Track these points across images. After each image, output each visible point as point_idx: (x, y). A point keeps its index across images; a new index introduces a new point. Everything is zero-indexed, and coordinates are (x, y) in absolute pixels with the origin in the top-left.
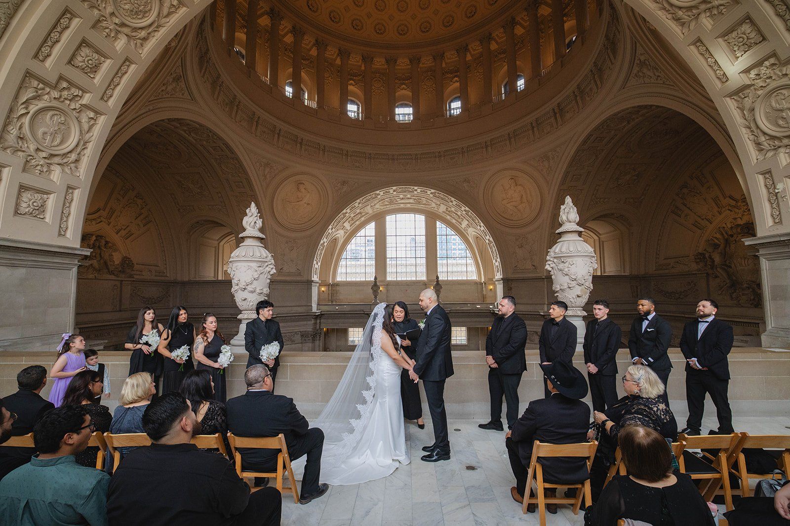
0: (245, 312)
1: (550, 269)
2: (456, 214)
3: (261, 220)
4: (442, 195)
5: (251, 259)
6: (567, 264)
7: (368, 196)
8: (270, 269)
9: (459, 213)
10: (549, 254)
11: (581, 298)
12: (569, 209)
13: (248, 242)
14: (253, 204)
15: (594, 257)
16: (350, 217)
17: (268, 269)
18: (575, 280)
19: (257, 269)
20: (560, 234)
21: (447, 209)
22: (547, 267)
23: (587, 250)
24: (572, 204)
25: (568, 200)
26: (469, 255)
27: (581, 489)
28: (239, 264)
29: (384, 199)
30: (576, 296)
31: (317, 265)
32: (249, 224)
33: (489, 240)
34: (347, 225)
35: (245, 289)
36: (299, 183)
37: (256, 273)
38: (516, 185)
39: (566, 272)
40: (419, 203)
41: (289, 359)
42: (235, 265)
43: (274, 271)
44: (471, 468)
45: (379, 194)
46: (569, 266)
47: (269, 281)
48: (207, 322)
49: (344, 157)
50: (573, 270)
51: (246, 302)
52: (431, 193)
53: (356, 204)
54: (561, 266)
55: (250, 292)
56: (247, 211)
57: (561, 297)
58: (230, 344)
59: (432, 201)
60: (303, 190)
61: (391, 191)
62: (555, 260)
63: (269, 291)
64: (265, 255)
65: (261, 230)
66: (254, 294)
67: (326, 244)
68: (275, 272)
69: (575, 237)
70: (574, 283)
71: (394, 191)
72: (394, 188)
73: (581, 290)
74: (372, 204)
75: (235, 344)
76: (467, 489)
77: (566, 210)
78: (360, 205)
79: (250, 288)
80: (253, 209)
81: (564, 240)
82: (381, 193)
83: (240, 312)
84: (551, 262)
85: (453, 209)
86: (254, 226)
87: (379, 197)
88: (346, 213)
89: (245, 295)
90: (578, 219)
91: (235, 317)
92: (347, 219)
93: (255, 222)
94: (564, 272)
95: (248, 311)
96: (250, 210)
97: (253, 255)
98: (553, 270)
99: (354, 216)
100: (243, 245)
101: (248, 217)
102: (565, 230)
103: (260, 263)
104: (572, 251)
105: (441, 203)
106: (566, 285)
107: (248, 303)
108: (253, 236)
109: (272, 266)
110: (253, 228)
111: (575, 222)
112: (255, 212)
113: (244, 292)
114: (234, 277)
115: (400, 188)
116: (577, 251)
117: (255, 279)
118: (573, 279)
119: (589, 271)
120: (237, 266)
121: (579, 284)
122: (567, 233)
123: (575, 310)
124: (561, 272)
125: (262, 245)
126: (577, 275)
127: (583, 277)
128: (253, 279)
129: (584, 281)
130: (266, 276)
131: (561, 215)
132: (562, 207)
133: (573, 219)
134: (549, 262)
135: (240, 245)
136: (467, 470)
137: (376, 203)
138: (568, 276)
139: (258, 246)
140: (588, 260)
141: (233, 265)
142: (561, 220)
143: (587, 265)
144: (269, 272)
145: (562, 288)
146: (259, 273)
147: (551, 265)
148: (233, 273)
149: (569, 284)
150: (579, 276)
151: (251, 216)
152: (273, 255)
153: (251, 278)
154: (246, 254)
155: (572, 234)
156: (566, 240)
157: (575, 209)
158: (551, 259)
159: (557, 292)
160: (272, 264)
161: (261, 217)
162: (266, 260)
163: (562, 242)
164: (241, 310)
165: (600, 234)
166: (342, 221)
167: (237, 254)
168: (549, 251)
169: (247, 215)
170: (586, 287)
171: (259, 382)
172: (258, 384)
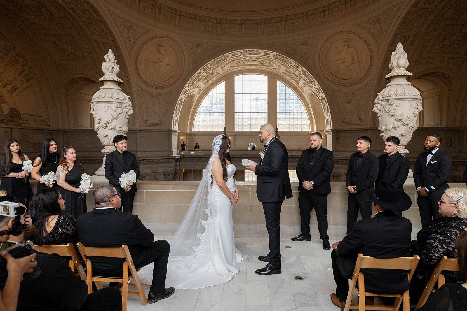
0: (107, 147)
1: (377, 111)
2: (294, 74)
3: (119, 66)
4: (283, 57)
5: (110, 100)
6: (393, 107)
7: (219, 58)
8: (128, 110)
9: (297, 74)
10: (377, 98)
11: (404, 138)
12: (399, 55)
13: (107, 85)
14: (110, 51)
15: (420, 100)
16: (204, 77)
17: (126, 110)
19: (116, 109)
20: (389, 79)
21: (287, 69)
22: (375, 110)
23: (414, 93)
24: (403, 50)
25: (400, 46)
26: (304, 109)
27: (399, 298)
28: (100, 105)
29: (233, 61)
30: (400, 136)
31: (176, 117)
32: (107, 69)
34: (201, 84)
35: (106, 127)
36: (159, 46)
37: (115, 113)
38: (349, 47)
39: (392, 113)
40: (263, 65)
41: (145, 186)
42: (96, 105)
43: (131, 112)
44: (299, 278)
45: (228, 57)
46: (396, 108)
47: (127, 120)
48: (67, 153)
49: (198, 22)
50: (399, 111)
51: (107, 138)
52: (274, 56)
53: (209, 66)
54: (388, 108)
55: (110, 130)
56: (106, 57)
58: (96, 175)
59: (274, 63)
60: (163, 52)
61: (239, 54)
62: (383, 103)
63: (127, 129)
64: (123, 97)
65: (118, 75)
66: (115, 131)
67: (183, 100)
68: (133, 112)
69: (404, 81)
70: (399, 124)
71: (241, 53)
72: (241, 51)
73: (406, 130)
74: (223, 66)
75: (99, 174)
76: (294, 295)
77: (396, 56)
78: (212, 66)
79: (110, 126)
80: (110, 56)
81: (391, 84)
82: (230, 55)
83: (103, 147)
84: (379, 105)
85: (292, 70)
86: (112, 71)
87: (228, 59)
88: (200, 73)
89: (106, 132)
90: (407, 65)
91: (100, 151)
92: (201, 79)
93: (113, 67)
94: (390, 113)
95: (110, 147)
96: (108, 56)
97: (112, 97)
98: (380, 112)
99: (207, 76)
100: (104, 87)
101: (106, 62)
102: (394, 75)
103: (119, 104)
104: (399, 93)
105: (281, 65)
106: (391, 125)
107: (109, 139)
108: (112, 80)
109: (129, 107)
110: (111, 73)
111: (404, 67)
112: (113, 58)
113: (105, 129)
114: (96, 117)
115: (246, 51)
116: (405, 94)
117: (114, 118)
118: (399, 120)
119: (415, 113)
120: (98, 107)
121: (404, 124)
122: (396, 78)
123: (399, 148)
124: (387, 113)
125: (120, 89)
126: (402, 116)
127: (409, 118)
128: (113, 118)
129: (409, 122)
130: (124, 116)
131: (391, 61)
132: (393, 53)
133: (403, 64)
134: (377, 105)
135: (100, 88)
136: (296, 280)
137: (226, 64)
138: (393, 117)
139: (116, 89)
140: (414, 102)
141: (94, 105)
142: (391, 65)
143: (413, 106)
144: (127, 112)
145: (387, 128)
146: (118, 113)
147: (378, 107)
148: (95, 112)
149: (394, 125)
150: (405, 117)
151: (109, 62)
152: (130, 97)
153: (111, 117)
154: (105, 95)
155: (401, 78)
156: (395, 84)
157: (406, 55)
158: (379, 102)
159: (382, 132)
160: (129, 105)
161: (118, 63)
162: (124, 102)
163: (391, 86)
164: (104, 145)
165: (422, 92)
166: (197, 80)
167: (98, 96)
168: (377, 95)
169: (106, 60)
170: (410, 127)
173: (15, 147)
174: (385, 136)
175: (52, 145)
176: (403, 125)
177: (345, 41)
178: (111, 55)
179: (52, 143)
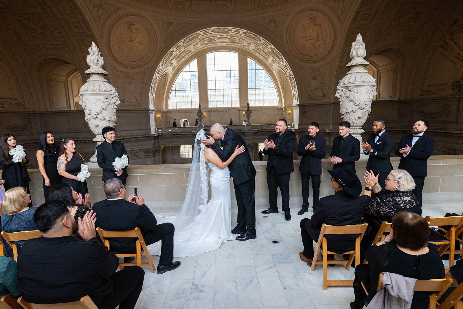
0: (99, 136)
1: (339, 96)
2: (264, 51)
3: (103, 58)
4: (252, 34)
5: (98, 93)
6: (352, 93)
7: (191, 36)
8: (115, 101)
9: (266, 51)
10: (339, 84)
11: (361, 120)
12: (359, 46)
13: (93, 78)
14: (93, 44)
15: (375, 86)
16: (176, 55)
17: (113, 101)
19: (105, 101)
20: (350, 68)
21: (256, 47)
22: (337, 95)
23: (370, 80)
24: (361, 41)
25: (359, 37)
26: (273, 85)
27: (353, 254)
28: (89, 97)
29: (204, 39)
30: (358, 118)
31: (152, 96)
32: (92, 61)
33: (289, 73)
34: (174, 62)
35: (96, 117)
36: (131, 24)
37: (104, 104)
38: (315, 25)
39: (351, 98)
40: (233, 42)
42: (85, 97)
43: (119, 102)
44: (276, 242)
45: (200, 34)
46: (355, 94)
47: (115, 110)
48: (67, 144)
50: (357, 97)
51: (98, 128)
52: (244, 33)
53: (181, 44)
54: (348, 94)
55: (101, 120)
56: (89, 50)
57: (346, 118)
58: (90, 161)
59: (244, 40)
60: (134, 30)
62: (344, 90)
63: (116, 119)
64: (110, 89)
65: (103, 67)
66: (105, 121)
67: (158, 79)
68: (120, 103)
69: (361, 70)
70: (357, 108)
71: (213, 31)
72: (212, 28)
73: (362, 113)
74: (195, 43)
75: (93, 161)
76: (273, 256)
77: (356, 46)
78: (185, 44)
79: (100, 117)
81: (351, 72)
82: (201, 33)
83: (94, 136)
84: (340, 91)
85: (261, 47)
86: (97, 63)
87: (200, 36)
88: (173, 51)
89: (97, 122)
90: (365, 55)
91: (91, 139)
92: (174, 57)
93: (98, 60)
96: (92, 49)
97: (99, 90)
98: (341, 97)
99: (180, 54)
100: (90, 80)
101: (90, 55)
102: (354, 64)
103: (106, 96)
104: (357, 81)
105: (251, 42)
106: (350, 109)
108: (98, 72)
109: (117, 98)
110: (96, 65)
111: (362, 57)
112: (97, 51)
113: (96, 120)
114: (86, 108)
115: (217, 29)
116: (362, 81)
118: (357, 105)
119: (370, 98)
120: (87, 99)
122: (354, 67)
123: (356, 129)
124: (347, 98)
125: (106, 80)
126: (359, 101)
127: (365, 102)
128: (103, 109)
129: (365, 106)
130: (113, 107)
131: (351, 51)
132: (354, 44)
133: (361, 54)
135: (87, 80)
136: (273, 244)
137: (197, 42)
138: (352, 102)
139: (102, 81)
140: (370, 88)
141: (83, 98)
142: (351, 55)
143: (369, 92)
144: (115, 103)
145: (347, 111)
146: (107, 104)
147: (340, 93)
148: (85, 104)
149: (353, 109)
150: (362, 102)
151: (93, 54)
152: (117, 88)
153: (100, 109)
154: (93, 88)
155: (360, 67)
156: (354, 72)
157: (364, 45)
158: (341, 89)
159: (343, 115)
160: (116, 96)
161: (102, 56)
162: (111, 93)
163: (351, 74)
164: (95, 134)
165: (379, 67)
166: (170, 59)
167: (85, 89)
168: (339, 82)
169: (90, 53)
170: (366, 111)
171: (116, 192)
172: (115, 194)
173: (13, 140)
174: (345, 119)
175: (49, 137)
176: (360, 109)
177: (311, 19)
178: (95, 48)
179: (49, 135)
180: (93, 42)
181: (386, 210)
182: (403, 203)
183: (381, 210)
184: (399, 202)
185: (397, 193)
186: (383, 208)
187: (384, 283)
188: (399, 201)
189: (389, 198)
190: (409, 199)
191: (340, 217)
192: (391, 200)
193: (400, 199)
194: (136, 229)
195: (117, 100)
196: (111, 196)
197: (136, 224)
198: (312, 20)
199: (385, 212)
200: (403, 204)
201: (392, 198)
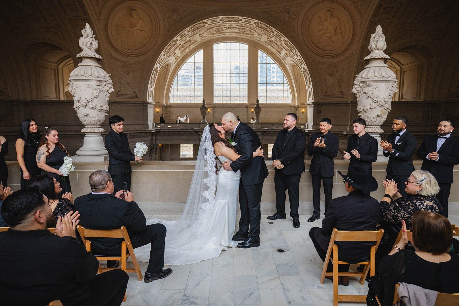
0: (88, 126)
1: (356, 92)
2: (276, 44)
3: (97, 41)
4: (264, 25)
5: (90, 79)
6: (371, 88)
7: (197, 25)
8: (108, 88)
9: (279, 43)
10: (356, 79)
11: (380, 118)
12: (378, 38)
13: (86, 62)
14: (87, 25)
15: (396, 82)
16: (180, 44)
17: (106, 88)
18: (377, 102)
19: (97, 87)
20: (368, 61)
21: (268, 38)
22: (354, 91)
23: (390, 75)
24: (381, 33)
25: (379, 28)
26: (286, 81)
27: (367, 265)
28: (79, 83)
29: (211, 28)
30: (376, 116)
31: (151, 88)
32: (85, 44)
33: (304, 68)
34: (178, 52)
35: (86, 106)
36: (131, 10)
37: (95, 92)
38: (332, 17)
39: (369, 94)
40: (243, 33)
42: (75, 83)
43: (112, 90)
44: (281, 251)
45: (207, 23)
46: (373, 90)
47: (108, 99)
48: (50, 135)
50: (376, 93)
51: (88, 117)
52: (255, 23)
53: (186, 32)
54: (366, 90)
55: (91, 109)
56: (83, 31)
58: (76, 154)
59: (255, 31)
60: (135, 16)
61: (218, 20)
62: (361, 85)
63: (108, 108)
64: (103, 75)
65: (98, 51)
66: (95, 110)
67: (159, 69)
68: (114, 91)
69: (381, 63)
70: (375, 105)
71: (221, 20)
72: (221, 17)
73: (381, 111)
74: (201, 33)
75: (81, 155)
76: (277, 266)
77: (375, 38)
78: (190, 33)
79: (91, 105)
80: (87, 30)
82: (208, 21)
83: (83, 126)
84: (358, 86)
85: (273, 39)
86: (90, 47)
87: (207, 25)
88: (177, 40)
89: (87, 111)
90: (385, 47)
91: (80, 130)
92: (178, 46)
93: (91, 43)
94: (368, 95)
95: (91, 126)
96: (85, 30)
97: (92, 75)
98: (358, 93)
99: (184, 44)
100: (81, 65)
101: (84, 37)
102: (373, 57)
103: (99, 82)
104: (376, 76)
105: (263, 33)
106: (368, 106)
107: (90, 119)
108: (91, 56)
109: (110, 86)
110: (89, 49)
111: (382, 50)
112: (91, 33)
113: (86, 108)
114: (75, 95)
115: (226, 18)
116: (381, 76)
117: (95, 97)
118: (375, 101)
119: (390, 95)
120: (77, 85)
121: (380, 105)
122: (374, 60)
123: (374, 128)
124: (365, 95)
125: (99, 66)
126: (378, 98)
127: (384, 99)
129: (384, 103)
130: (105, 95)
131: (370, 43)
132: (373, 35)
133: (381, 47)
134: (356, 86)
135: (78, 65)
136: (278, 253)
137: (204, 31)
138: (371, 99)
139: (95, 66)
140: (390, 84)
141: (72, 83)
142: (370, 48)
143: (389, 89)
144: (108, 91)
145: (365, 108)
146: (99, 91)
147: (357, 88)
148: (74, 91)
150: (381, 99)
151: (87, 37)
152: (111, 75)
153: (92, 96)
154: (84, 73)
155: (379, 61)
156: (373, 66)
157: (384, 37)
158: (358, 83)
159: (360, 112)
160: (110, 83)
161: (96, 39)
162: (104, 80)
163: (369, 68)
164: (84, 124)
165: (402, 65)
166: (173, 48)
167: (76, 74)
168: (357, 76)
169: (83, 35)
170: (386, 109)
171: (103, 185)
172: (101, 187)
174: (362, 116)
175: (32, 125)
177: (328, 11)
178: (89, 30)
179: (32, 123)
180: (87, 24)
181: (404, 215)
182: (424, 207)
183: (399, 215)
184: (419, 207)
185: (418, 196)
186: (402, 213)
187: (400, 295)
188: (419, 205)
189: (408, 202)
190: (431, 203)
191: (352, 220)
192: (411, 204)
193: (420, 203)
194: (122, 228)
195: (110, 88)
196: (97, 188)
197: (122, 223)
198: (330, 12)
199: (404, 217)
200: (424, 209)
201: (411, 201)
